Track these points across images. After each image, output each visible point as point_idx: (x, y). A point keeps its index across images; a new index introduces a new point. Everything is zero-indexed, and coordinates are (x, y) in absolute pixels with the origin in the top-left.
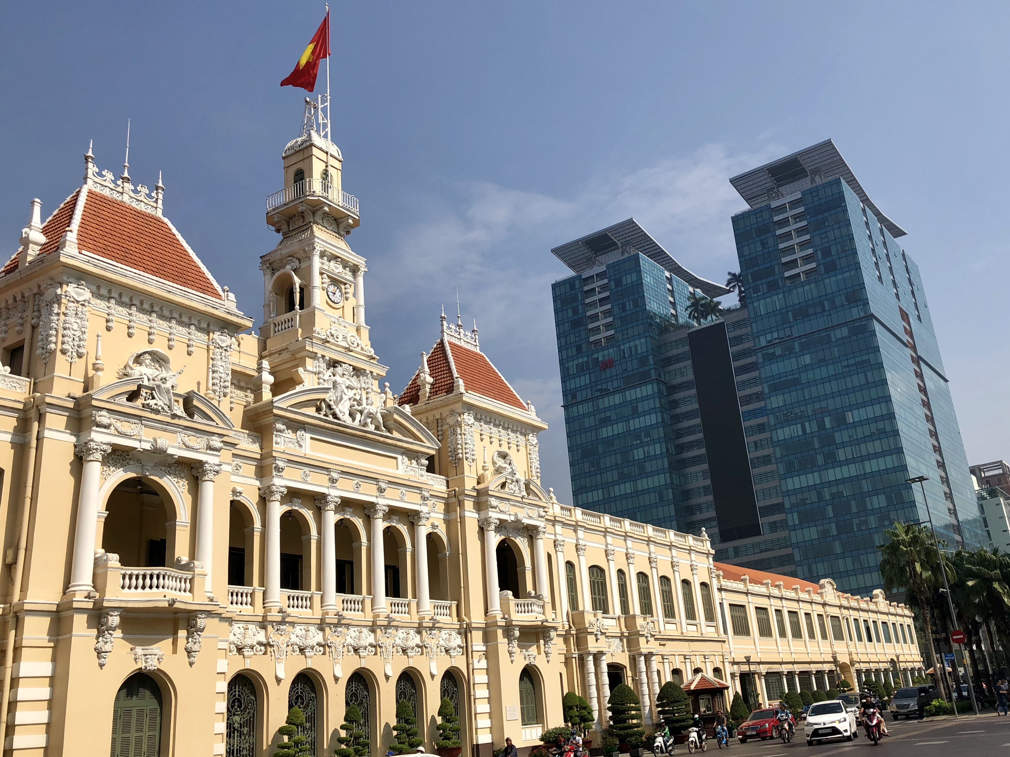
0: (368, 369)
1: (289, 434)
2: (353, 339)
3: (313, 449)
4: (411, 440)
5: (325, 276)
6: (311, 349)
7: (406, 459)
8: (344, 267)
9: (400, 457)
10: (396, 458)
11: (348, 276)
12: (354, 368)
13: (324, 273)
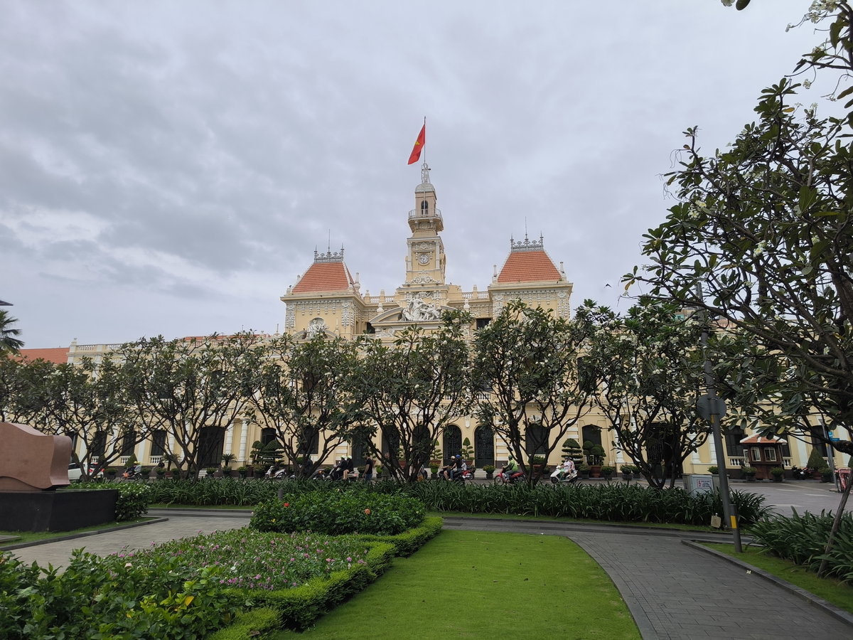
2: (428, 278)
5: (417, 253)
6: (401, 292)
8: (429, 245)
11: (431, 248)
12: (428, 292)
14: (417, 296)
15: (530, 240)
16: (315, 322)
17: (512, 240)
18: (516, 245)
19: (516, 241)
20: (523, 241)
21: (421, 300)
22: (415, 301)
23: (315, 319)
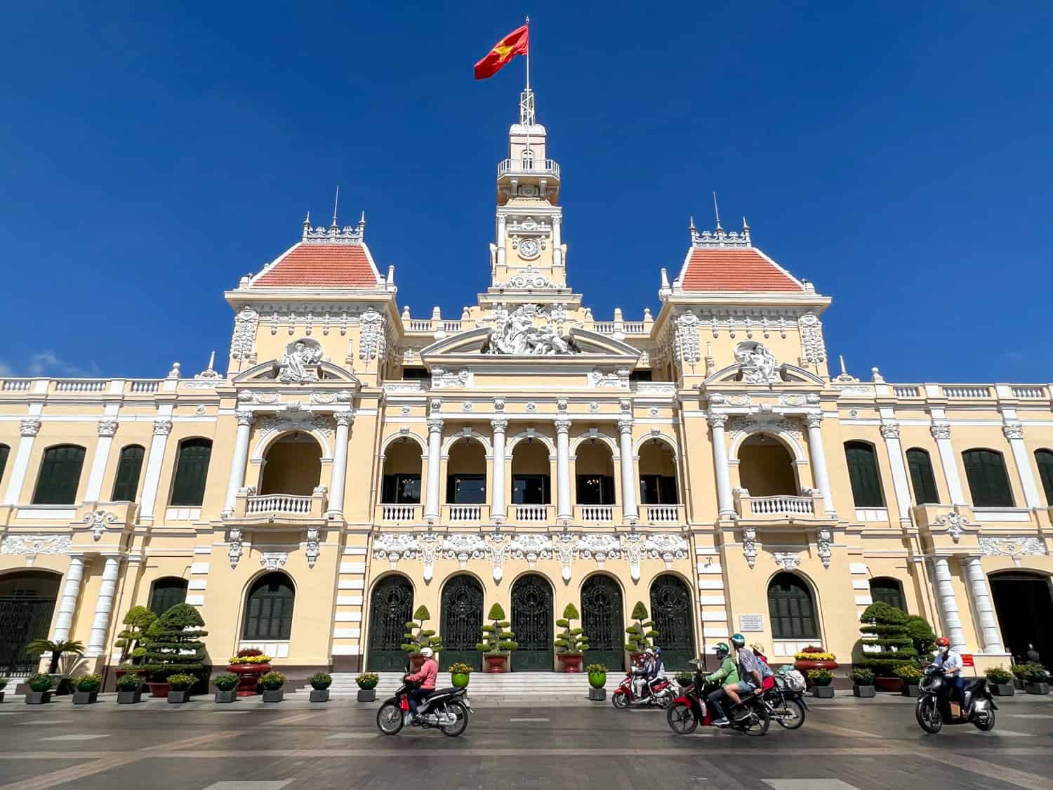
0: (555, 301)
1: (450, 375)
2: (540, 280)
3: (475, 383)
4: (604, 355)
5: (515, 236)
6: (485, 301)
7: (600, 375)
8: (539, 223)
9: (590, 375)
10: (584, 376)
11: (543, 228)
12: (540, 305)
13: (513, 235)
21: (529, 318)
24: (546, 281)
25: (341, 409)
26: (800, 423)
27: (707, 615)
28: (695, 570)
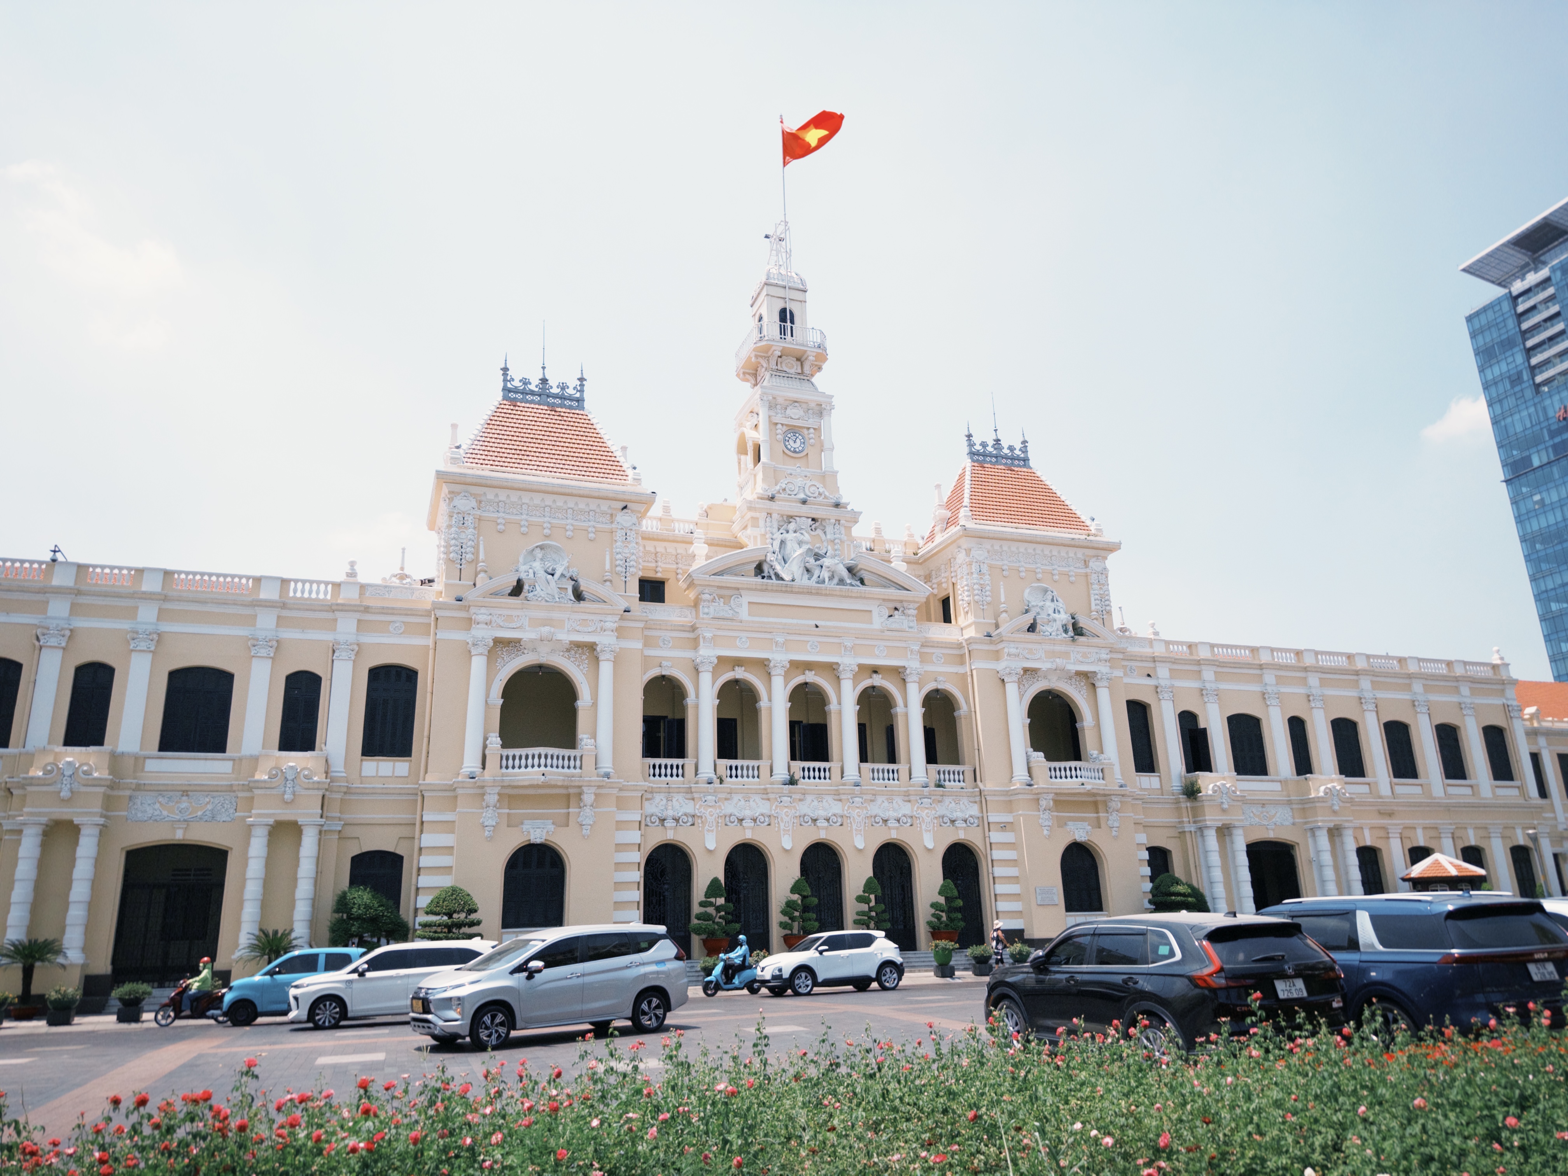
0: (833, 517)
1: (720, 602)
2: (813, 488)
3: (751, 615)
5: (779, 426)
7: (885, 611)
8: (806, 411)
9: (876, 610)
10: (871, 611)
11: (812, 419)
12: (816, 520)
13: (777, 424)
14: (792, 526)
15: (1005, 444)
16: (539, 554)
17: (969, 436)
18: (978, 447)
19: (977, 440)
20: (991, 443)
21: (807, 537)
22: (790, 536)
23: (542, 547)
24: (821, 490)
25: (605, 640)
26: (1088, 679)
27: (1000, 888)
28: (987, 839)
